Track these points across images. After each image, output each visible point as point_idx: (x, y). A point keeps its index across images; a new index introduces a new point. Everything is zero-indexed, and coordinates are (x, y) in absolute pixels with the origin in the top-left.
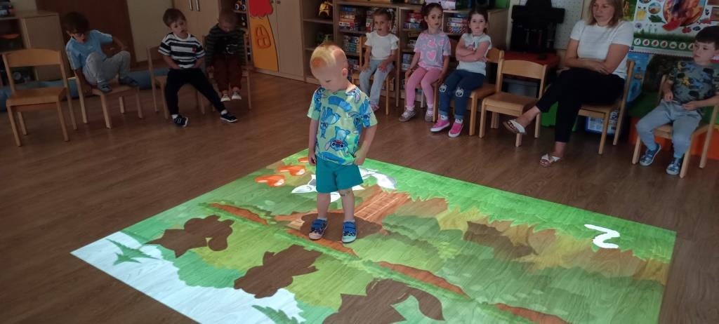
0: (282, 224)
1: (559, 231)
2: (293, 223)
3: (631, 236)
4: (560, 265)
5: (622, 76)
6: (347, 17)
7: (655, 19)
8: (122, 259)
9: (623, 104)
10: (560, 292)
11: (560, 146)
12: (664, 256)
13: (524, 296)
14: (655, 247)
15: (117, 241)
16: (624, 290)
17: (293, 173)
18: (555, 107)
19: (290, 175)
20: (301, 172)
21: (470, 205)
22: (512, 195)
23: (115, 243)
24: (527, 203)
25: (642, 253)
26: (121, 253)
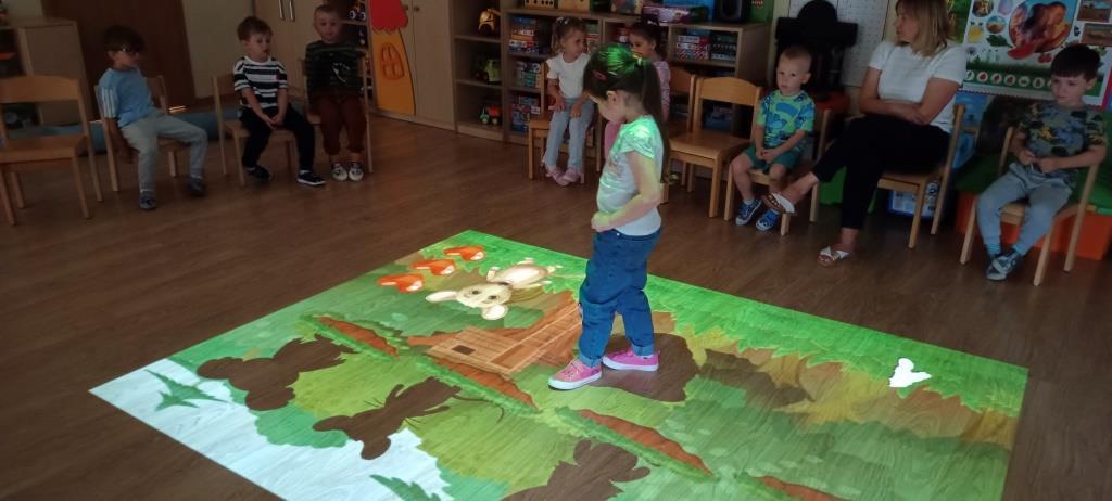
0: (419, 349)
1: (848, 367)
2: (434, 348)
3: (959, 375)
4: (849, 418)
5: (946, 129)
6: (522, 32)
7: (996, 41)
8: (169, 401)
9: (946, 171)
10: (847, 459)
11: (848, 234)
12: (1010, 406)
13: (792, 465)
14: (995, 392)
15: (162, 374)
16: (947, 457)
17: (436, 271)
18: (841, 175)
19: (431, 275)
20: (449, 271)
21: (710, 324)
22: (774, 310)
23: (159, 376)
24: (798, 323)
25: (975, 401)
26: (168, 391)
